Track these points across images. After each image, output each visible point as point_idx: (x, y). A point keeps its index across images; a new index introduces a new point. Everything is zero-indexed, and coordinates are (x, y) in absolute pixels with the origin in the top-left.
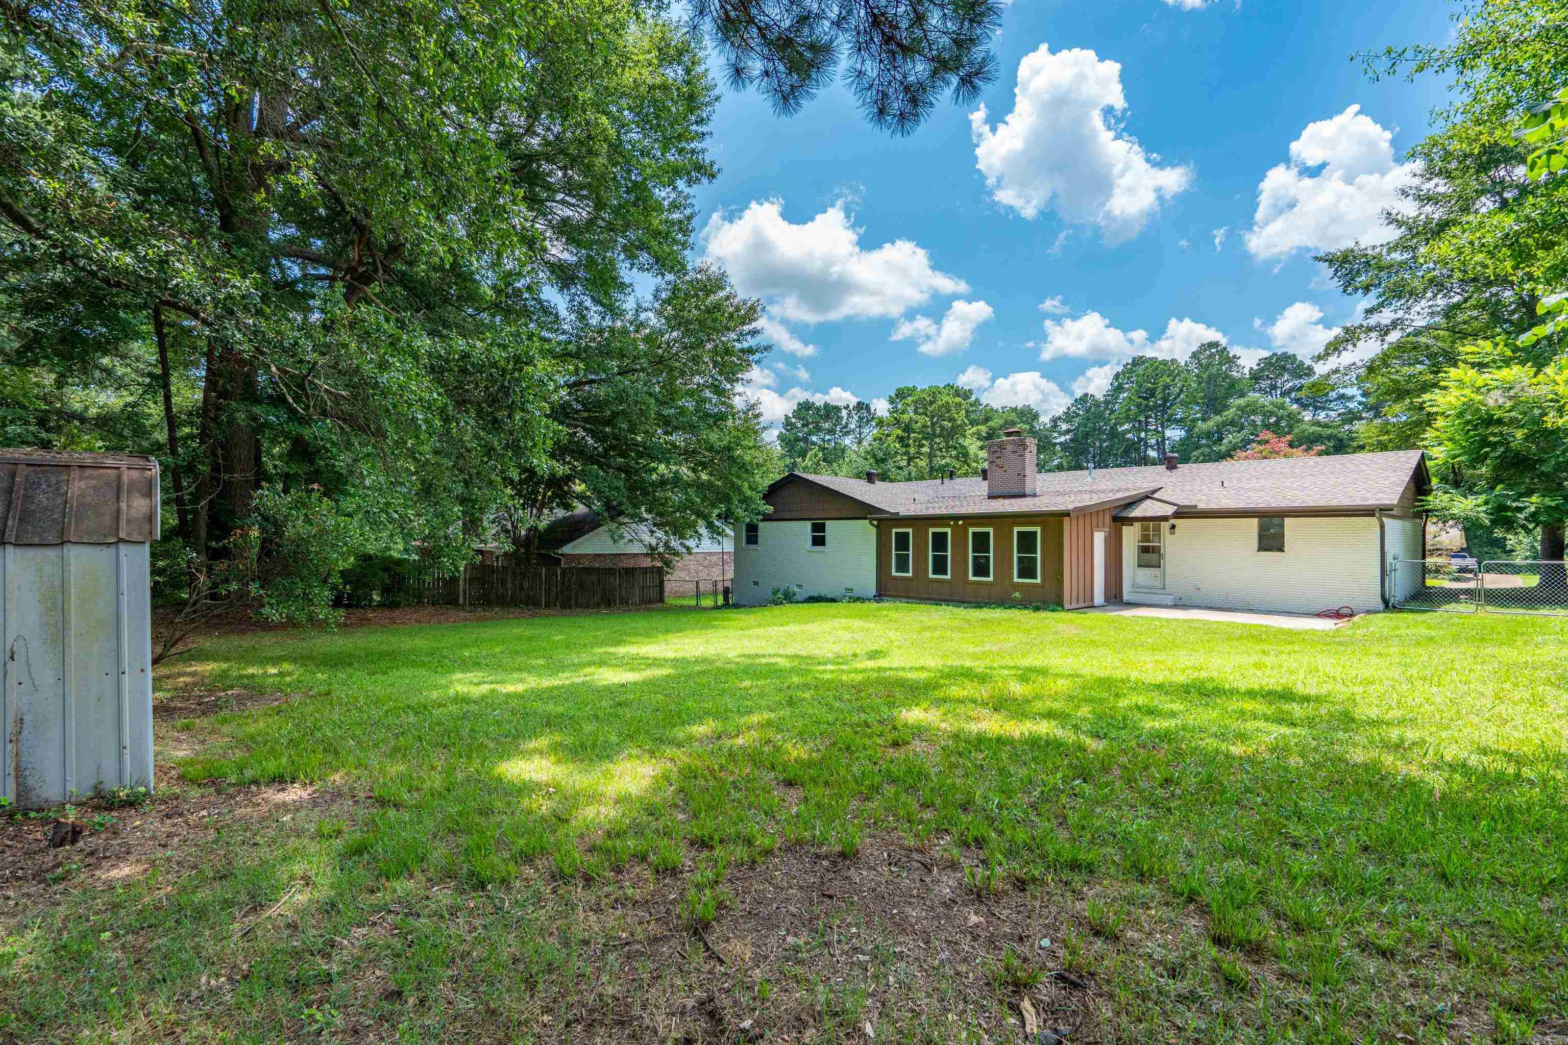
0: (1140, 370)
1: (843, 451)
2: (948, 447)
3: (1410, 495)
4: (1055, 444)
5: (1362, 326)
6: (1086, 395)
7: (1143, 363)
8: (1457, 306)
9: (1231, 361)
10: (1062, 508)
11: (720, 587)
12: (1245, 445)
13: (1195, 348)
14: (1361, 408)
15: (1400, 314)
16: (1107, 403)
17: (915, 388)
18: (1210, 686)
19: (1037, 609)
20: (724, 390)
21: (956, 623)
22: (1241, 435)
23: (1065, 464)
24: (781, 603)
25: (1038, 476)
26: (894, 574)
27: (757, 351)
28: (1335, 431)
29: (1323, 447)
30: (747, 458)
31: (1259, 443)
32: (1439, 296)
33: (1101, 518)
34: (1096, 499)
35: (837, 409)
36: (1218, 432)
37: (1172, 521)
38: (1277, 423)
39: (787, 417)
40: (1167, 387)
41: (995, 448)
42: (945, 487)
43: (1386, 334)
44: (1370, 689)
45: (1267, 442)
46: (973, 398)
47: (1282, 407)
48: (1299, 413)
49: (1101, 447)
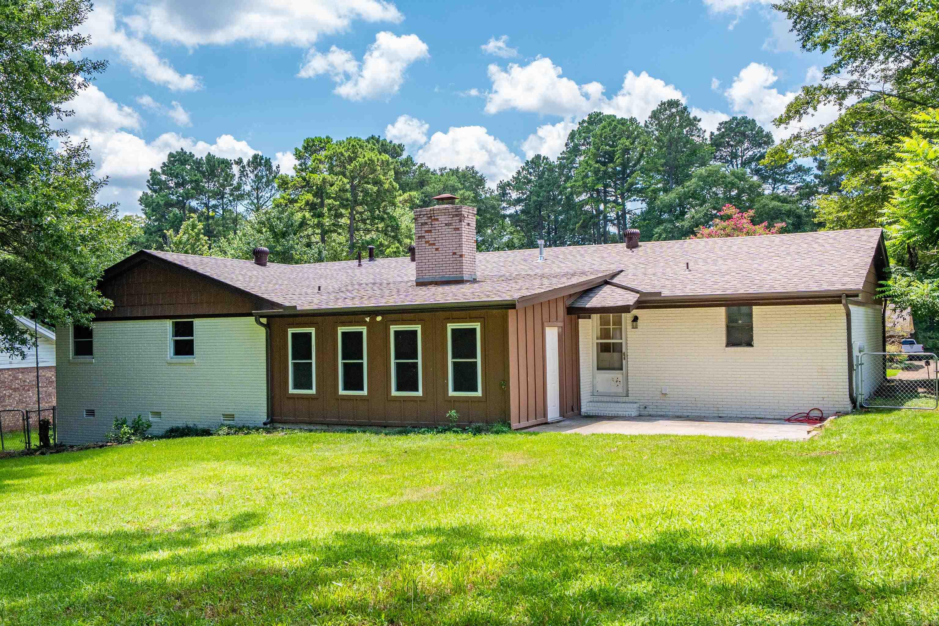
0: (597, 129)
1: (235, 221)
2: (373, 218)
3: (872, 279)
4: (504, 216)
5: (821, 87)
6: (538, 157)
7: (600, 121)
8: (907, 71)
9: (693, 123)
10: (507, 297)
11: (34, 419)
12: (707, 220)
13: (654, 107)
14: (817, 181)
15: (856, 76)
16: (562, 167)
17: (328, 140)
18: (683, 544)
19: (478, 431)
20: (33, 127)
21: (369, 459)
22: (702, 210)
23: (516, 241)
24: (129, 440)
25: (480, 256)
26: (292, 391)
27: (81, 69)
28: (793, 207)
29: (784, 224)
30: (65, 227)
31: (722, 218)
32: (891, 59)
33: (553, 311)
34: (546, 286)
35: (226, 164)
36: (681, 205)
37: (635, 312)
38: (739, 196)
39: (153, 173)
40: (626, 151)
41: (424, 220)
42: (362, 269)
43: (843, 98)
44: (865, 531)
45: (729, 217)
46: (404, 156)
47: (742, 177)
48: (760, 186)
49: (556, 221)
